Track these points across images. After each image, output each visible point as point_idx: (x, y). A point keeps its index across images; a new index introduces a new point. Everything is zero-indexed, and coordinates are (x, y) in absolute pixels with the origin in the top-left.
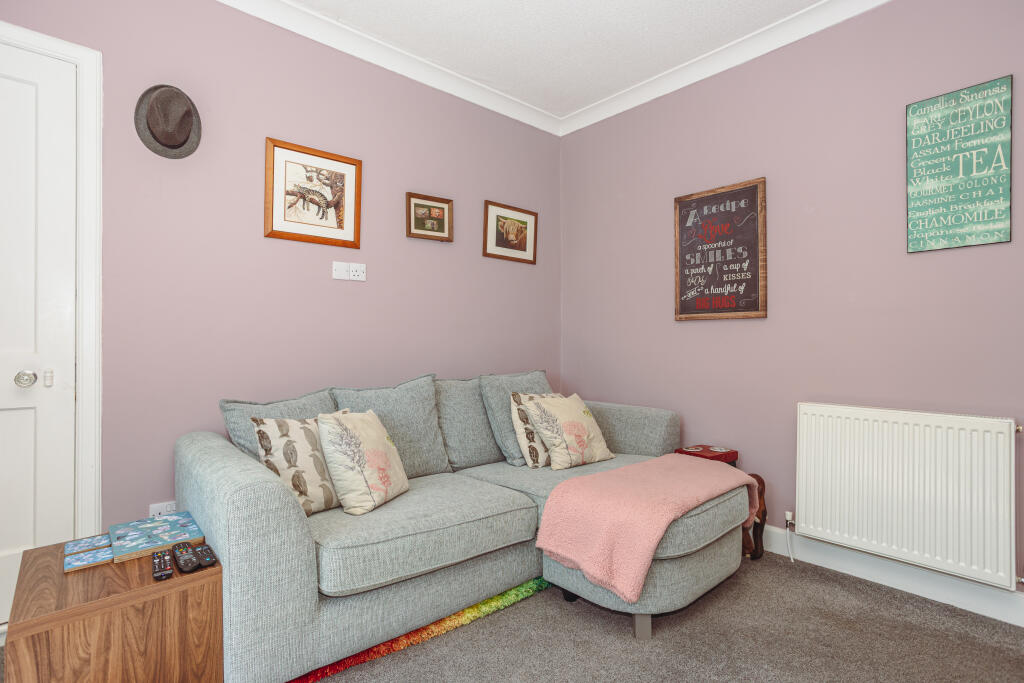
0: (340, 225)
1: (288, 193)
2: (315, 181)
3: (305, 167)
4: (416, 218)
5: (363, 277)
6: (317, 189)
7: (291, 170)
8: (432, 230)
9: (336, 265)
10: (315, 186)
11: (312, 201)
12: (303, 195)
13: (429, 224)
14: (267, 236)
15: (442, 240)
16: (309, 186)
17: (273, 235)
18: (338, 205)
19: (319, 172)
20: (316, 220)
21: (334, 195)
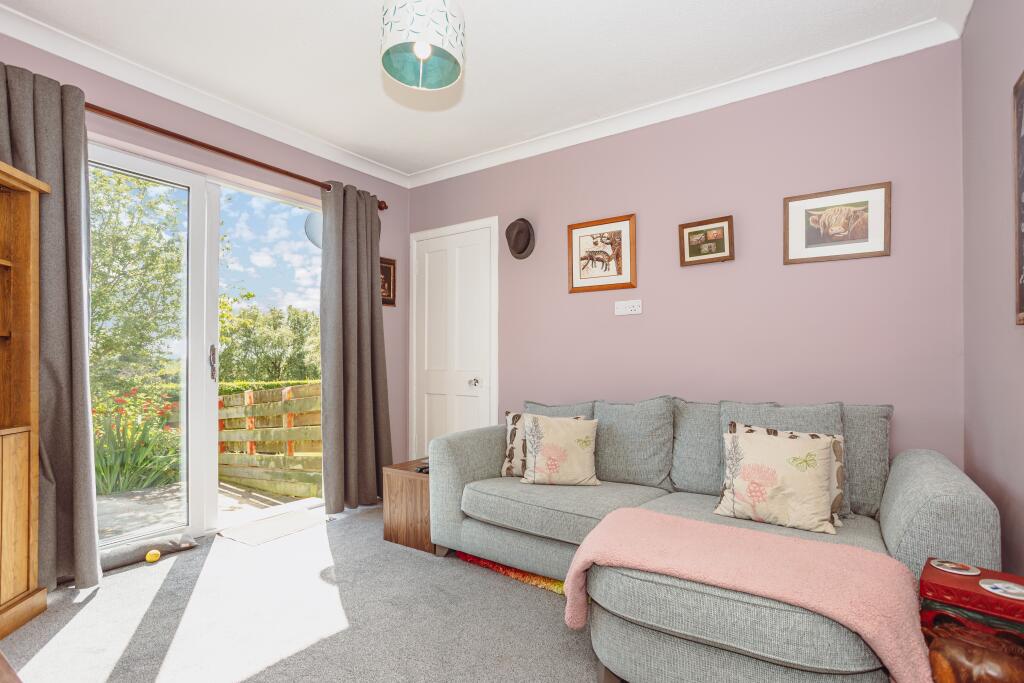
0: (619, 272)
1: (582, 259)
2: (600, 244)
3: (592, 236)
4: (691, 247)
5: (639, 311)
6: (601, 249)
7: (584, 241)
8: (710, 252)
9: (617, 304)
10: (601, 247)
11: (598, 259)
12: (591, 257)
13: (705, 248)
14: (571, 292)
15: (723, 260)
16: (596, 249)
17: (574, 290)
18: (618, 256)
19: (602, 236)
20: (602, 273)
21: (613, 249)
